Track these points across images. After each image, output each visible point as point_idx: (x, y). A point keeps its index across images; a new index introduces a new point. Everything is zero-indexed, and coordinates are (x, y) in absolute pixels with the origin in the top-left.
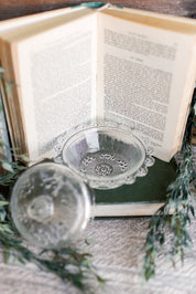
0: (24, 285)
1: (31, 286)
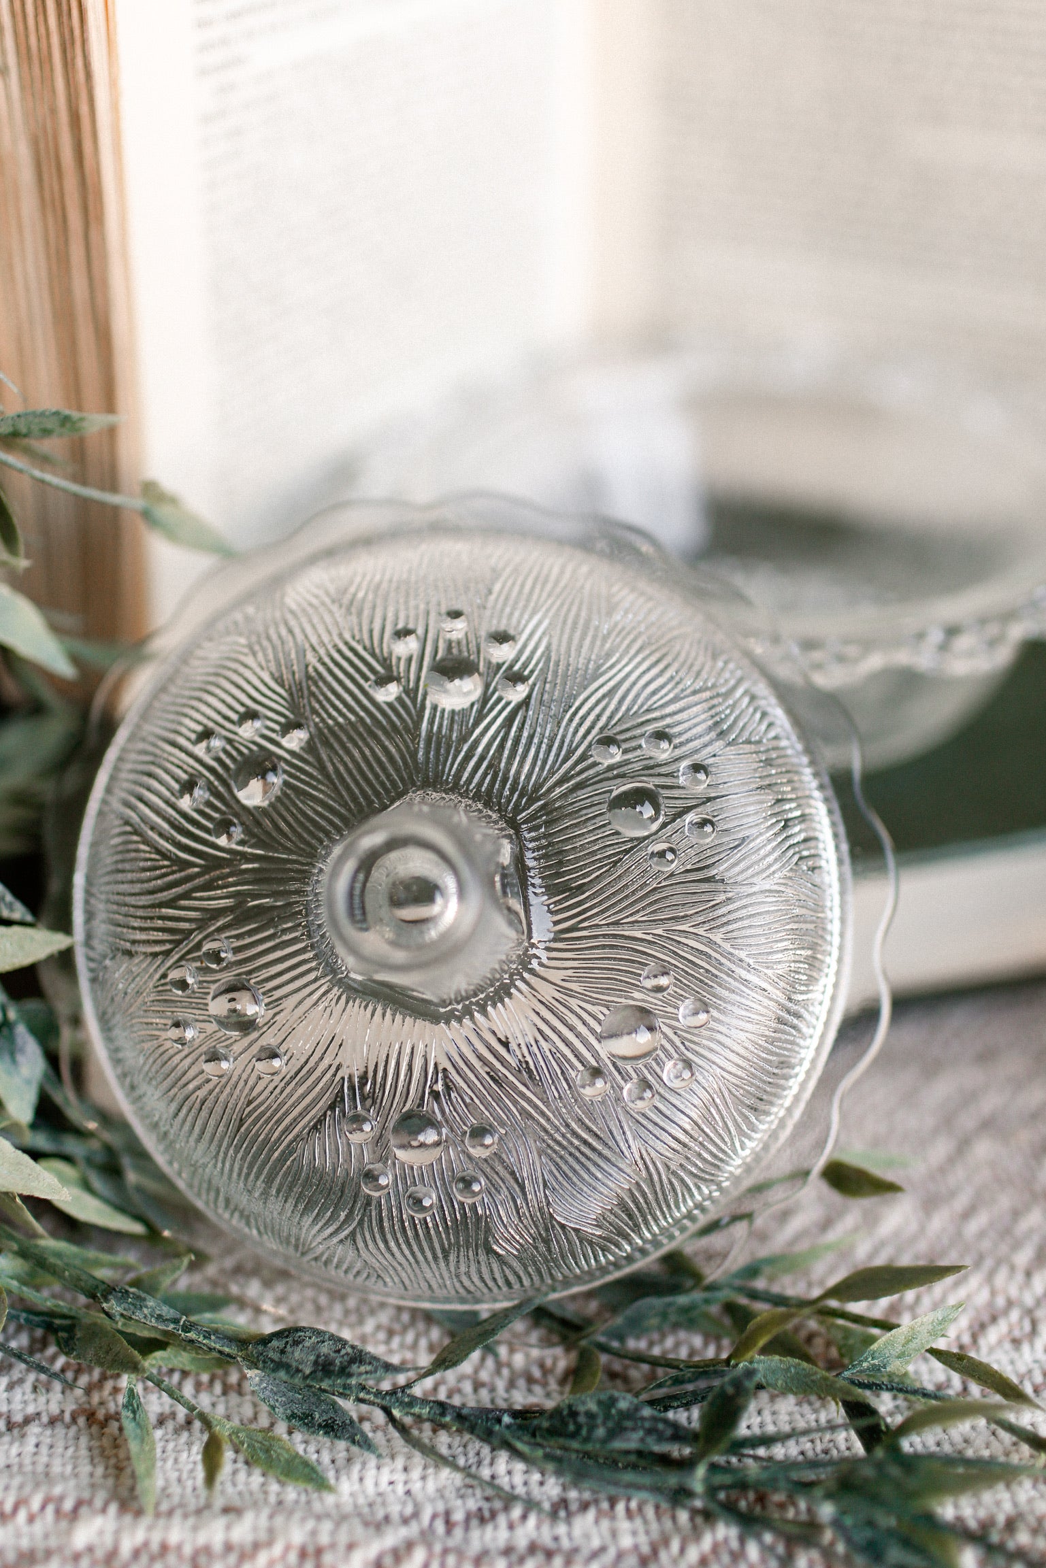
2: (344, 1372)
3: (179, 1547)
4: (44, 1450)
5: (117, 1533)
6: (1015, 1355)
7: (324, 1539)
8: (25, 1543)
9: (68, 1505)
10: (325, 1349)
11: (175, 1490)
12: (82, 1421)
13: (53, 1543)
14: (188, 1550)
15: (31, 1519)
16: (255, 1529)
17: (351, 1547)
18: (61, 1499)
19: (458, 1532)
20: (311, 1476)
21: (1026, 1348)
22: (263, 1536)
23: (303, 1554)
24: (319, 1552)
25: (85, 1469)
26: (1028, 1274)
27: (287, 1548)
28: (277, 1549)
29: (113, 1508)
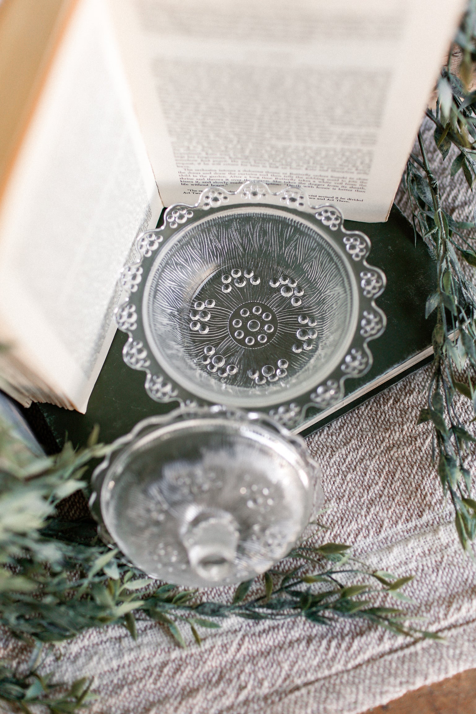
0: (248, 668)
1: (262, 662)
2: (218, 611)
3: (195, 653)
4: (153, 636)
5: (180, 653)
6: (365, 541)
7: (225, 642)
8: (161, 660)
9: (166, 650)
10: (212, 606)
11: (187, 637)
12: (158, 625)
13: (167, 658)
14: (197, 653)
15: (160, 655)
16: (210, 644)
17: (232, 642)
18: (164, 648)
19: (252, 628)
20: (216, 626)
21: (367, 538)
22: (212, 645)
23: (222, 647)
24: (225, 645)
25: (165, 638)
26: (366, 516)
27: (219, 647)
28: (217, 648)
29: (177, 648)
